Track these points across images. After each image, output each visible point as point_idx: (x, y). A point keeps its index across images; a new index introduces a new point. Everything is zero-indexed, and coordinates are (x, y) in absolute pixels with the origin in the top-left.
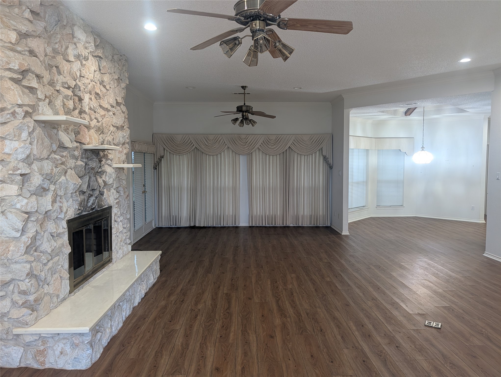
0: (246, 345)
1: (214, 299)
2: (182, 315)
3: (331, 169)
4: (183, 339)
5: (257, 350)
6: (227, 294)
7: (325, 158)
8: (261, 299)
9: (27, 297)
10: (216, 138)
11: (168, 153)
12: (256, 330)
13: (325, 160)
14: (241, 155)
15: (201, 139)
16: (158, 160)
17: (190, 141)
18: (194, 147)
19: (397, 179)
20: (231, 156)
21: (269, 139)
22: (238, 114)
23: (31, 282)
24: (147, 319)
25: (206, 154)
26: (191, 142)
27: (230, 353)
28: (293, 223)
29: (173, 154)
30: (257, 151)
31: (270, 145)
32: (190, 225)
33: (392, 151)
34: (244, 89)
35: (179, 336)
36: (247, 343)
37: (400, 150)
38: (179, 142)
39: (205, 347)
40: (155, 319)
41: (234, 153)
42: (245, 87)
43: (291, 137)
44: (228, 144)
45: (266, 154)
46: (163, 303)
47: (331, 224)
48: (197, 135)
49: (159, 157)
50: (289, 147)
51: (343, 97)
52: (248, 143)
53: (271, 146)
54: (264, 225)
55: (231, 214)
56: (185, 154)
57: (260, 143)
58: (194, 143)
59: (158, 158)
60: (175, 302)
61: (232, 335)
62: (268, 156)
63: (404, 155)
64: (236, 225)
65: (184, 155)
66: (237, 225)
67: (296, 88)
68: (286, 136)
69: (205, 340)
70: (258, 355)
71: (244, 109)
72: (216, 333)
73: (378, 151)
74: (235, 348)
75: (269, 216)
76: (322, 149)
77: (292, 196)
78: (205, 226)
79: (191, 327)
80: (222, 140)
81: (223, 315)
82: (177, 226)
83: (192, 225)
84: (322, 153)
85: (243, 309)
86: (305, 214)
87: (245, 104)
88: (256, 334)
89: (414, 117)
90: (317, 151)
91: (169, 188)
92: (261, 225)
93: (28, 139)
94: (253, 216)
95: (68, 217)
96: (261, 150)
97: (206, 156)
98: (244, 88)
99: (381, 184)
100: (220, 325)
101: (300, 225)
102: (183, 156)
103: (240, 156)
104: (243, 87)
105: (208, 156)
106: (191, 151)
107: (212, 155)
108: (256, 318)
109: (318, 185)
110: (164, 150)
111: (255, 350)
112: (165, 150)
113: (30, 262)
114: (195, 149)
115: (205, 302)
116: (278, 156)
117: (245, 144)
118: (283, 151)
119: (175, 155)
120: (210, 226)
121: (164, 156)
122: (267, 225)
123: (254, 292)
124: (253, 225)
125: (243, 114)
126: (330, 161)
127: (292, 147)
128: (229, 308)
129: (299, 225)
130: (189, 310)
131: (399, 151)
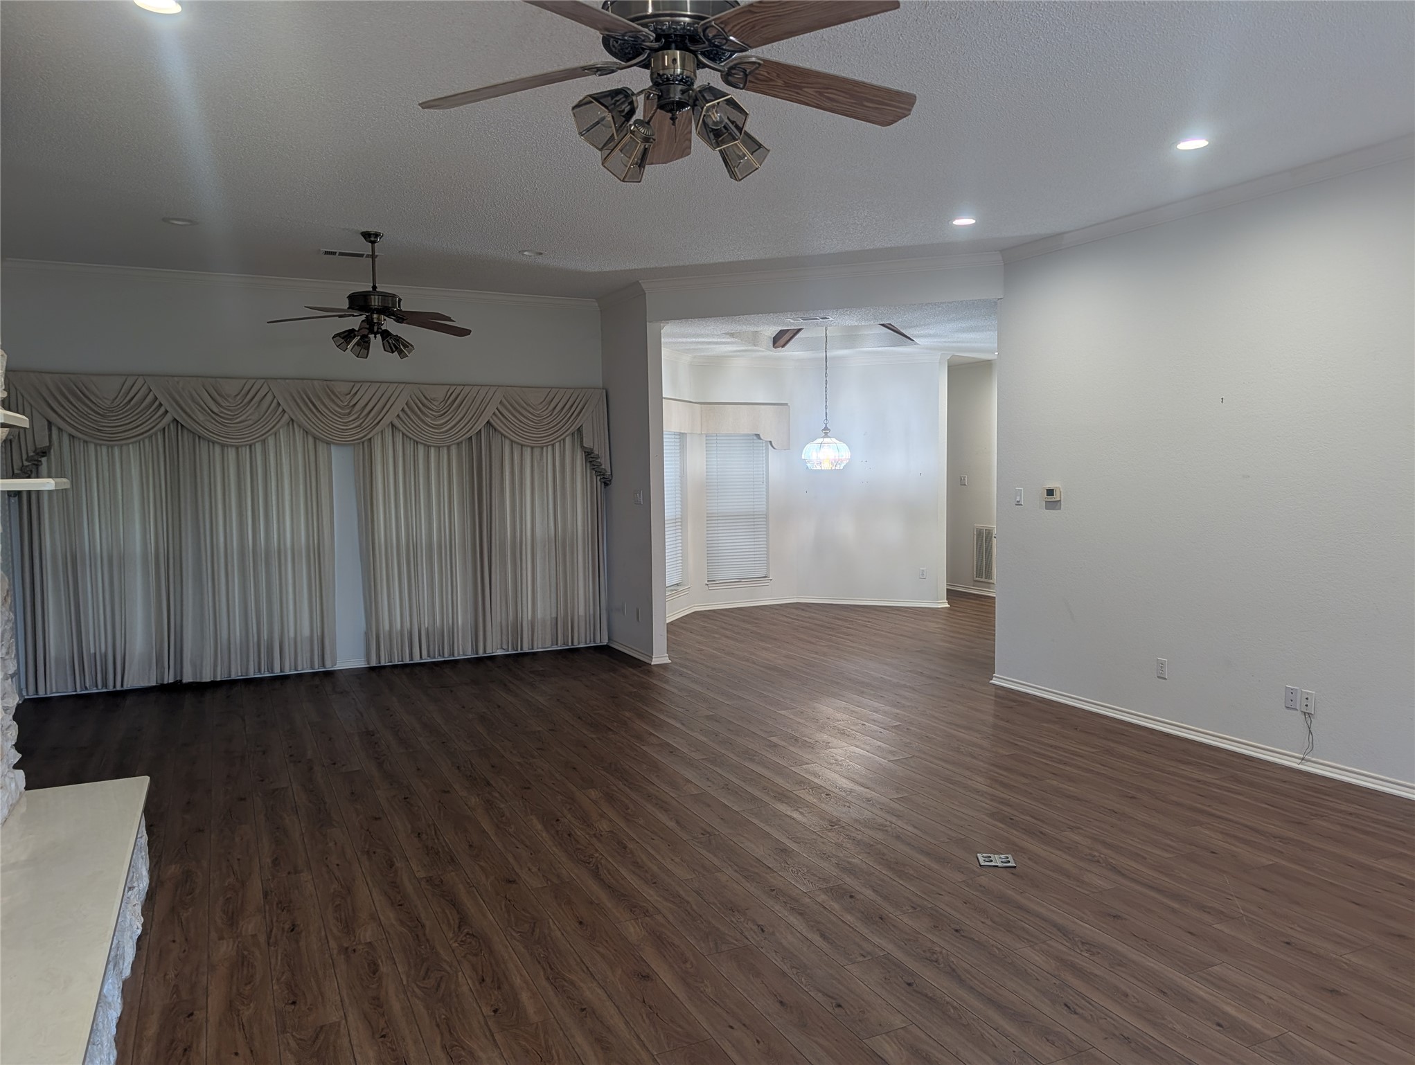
0: (586, 1017)
1: (399, 903)
2: (320, 973)
3: (606, 484)
4: (376, 1048)
5: (627, 1023)
6: (429, 880)
7: (590, 456)
8: (543, 876)
10: (246, 388)
11: (66, 439)
12: (587, 968)
13: (591, 462)
14: (334, 443)
15: (194, 392)
16: (26, 463)
17: (150, 397)
18: (168, 418)
19: (752, 510)
20: (300, 449)
21: (426, 398)
22: (351, 317)
24: (199, 1015)
25: (214, 443)
26: (157, 403)
27: (554, 1052)
28: (505, 647)
29: (86, 442)
30: (388, 433)
31: (428, 417)
32: (160, 682)
33: (742, 438)
34: (373, 242)
35: (354, 1042)
36: (584, 1011)
37: (758, 436)
38: (109, 403)
39: (463, 1054)
40: (230, 1007)
41: (311, 440)
42: (377, 235)
43: (490, 394)
44: (292, 410)
45: (417, 443)
46: (225, 950)
47: (609, 639)
48: (176, 378)
49: (31, 454)
50: (488, 422)
51: (643, 287)
52: (358, 407)
53: (431, 420)
54: (417, 659)
55: (306, 632)
56: (132, 443)
57: (396, 410)
58: (166, 405)
59: (24, 457)
60: (269, 938)
61: (524, 996)
62: (421, 449)
63: (767, 449)
64: (324, 666)
65: (128, 444)
66: (329, 667)
67: (525, 253)
68: (477, 388)
69: (451, 1033)
70: (638, 1037)
71: (375, 302)
72: (475, 1005)
73: (708, 438)
74: (561, 1033)
75: (430, 629)
76: (579, 430)
77: (498, 567)
78: (219, 679)
79: (378, 1003)
80: (269, 397)
81: (461, 945)
82: (111, 689)
83: (169, 678)
84: (582, 441)
85: (509, 915)
86: (539, 615)
87: (374, 287)
88: (594, 978)
89: (792, 351)
90: (566, 436)
91: (72, 561)
92: (407, 661)
94: (382, 636)
96: (400, 430)
97: (214, 446)
98: (372, 239)
99: (716, 525)
100: (471, 978)
101: (526, 650)
102: (124, 448)
103: (333, 448)
104: (367, 235)
105: (218, 449)
106: (156, 434)
107: (232, 446)
108: (565, 933)
109: (573, 532)
110: (50, 430)
111: (622, 1026)
112: (54, 429)
114: (169, 425)
115: (374, 917)
116: (454, 450)
117: (348, 411)
118: (468, 435)
119: (92, 447)
120: (233, 677)
121: (49, 447)
122: (426, 659)
123: (511, 860)
124: (383, 664)
125: (372, 319)
126: (606, 465)
127: (496, 423)
128: (463, 920)
129: (521, 650)
130: (335, 952)
131: (755, 438)
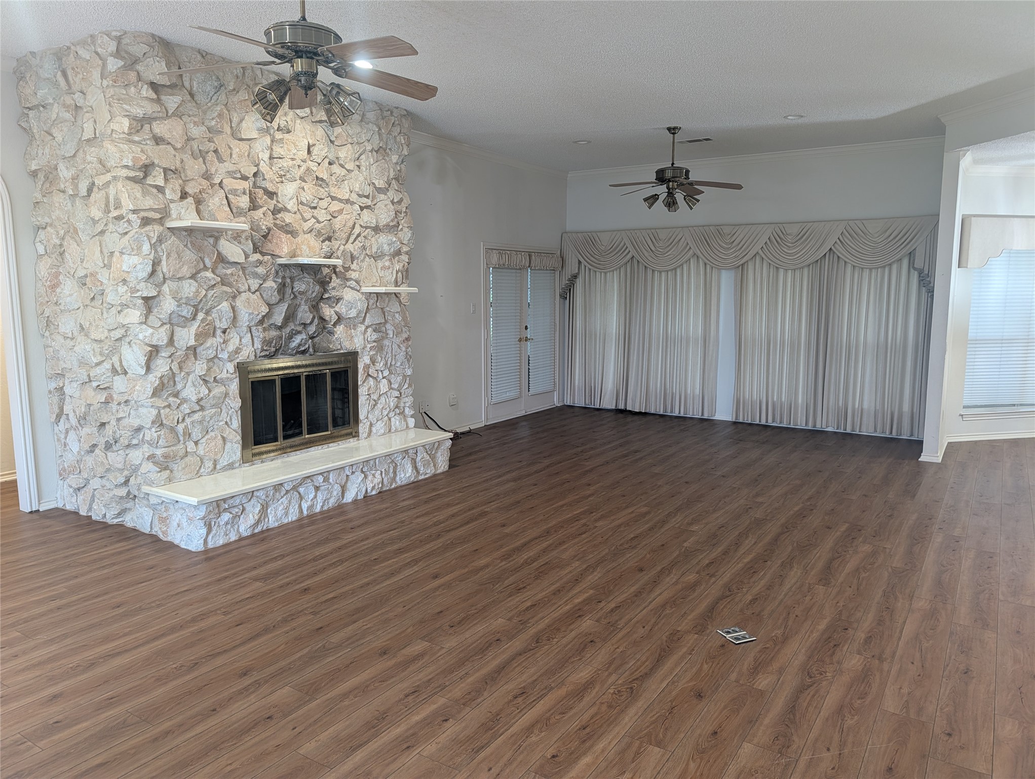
7: (921, 276)
9: (155, 450)
11: (587, 270)
13: (922, 280)
14: (723, 269)
15: (643, 239)
16: (567, 282)
17: (622, 243)
18: (630, 255)
20: (702, 274)
21: (783, 234)
23: (159, 433)
25: (653, 270)
26: (625, 246)
28: (833, 425)
29: (595, 272)
30: (757, 260)
31: (784, 247)
32: (617, 407)
34: (674, 134)
41: (708, 269)
42: (675, 128)
43: (834, 227)
44: (694, 247)
45: (777, 268)
48: (636, 231)
49: (570, 277)
50: (831, 249)
51: (943, 121)
52: (736, 243)
53: (787, 249)
55: (697, 392)
56: (615, 270)
57: (761, 243)
58: (629, 248)
59: (567, 279)
62: (781, 272)
77: (833, 363)
78: (643, 411)
82: (596, 407)
83: (621, 406)
84: (914, 262)
86: (866, 406)
87: (673, 164)
90: (902, 258)
93: (151, 253)
94: (742, 402)
95: (240, 358)
96: (764, 259)
98: (673, 131)
101: (849, 431)
102: (611, 273)
105: (655, 273)
106: (625, 265)
107: (663, 271)
110: (579, 264)
113: (159, 409)
114: (631, 259)
116: (805, 271)
117: (729, 246)
119: (598, 274)
121: (578, 273)
124: (742, 421)
129: (845, 430)
